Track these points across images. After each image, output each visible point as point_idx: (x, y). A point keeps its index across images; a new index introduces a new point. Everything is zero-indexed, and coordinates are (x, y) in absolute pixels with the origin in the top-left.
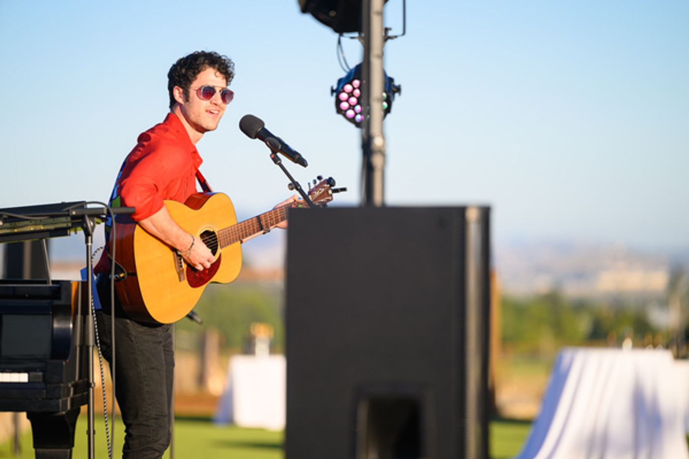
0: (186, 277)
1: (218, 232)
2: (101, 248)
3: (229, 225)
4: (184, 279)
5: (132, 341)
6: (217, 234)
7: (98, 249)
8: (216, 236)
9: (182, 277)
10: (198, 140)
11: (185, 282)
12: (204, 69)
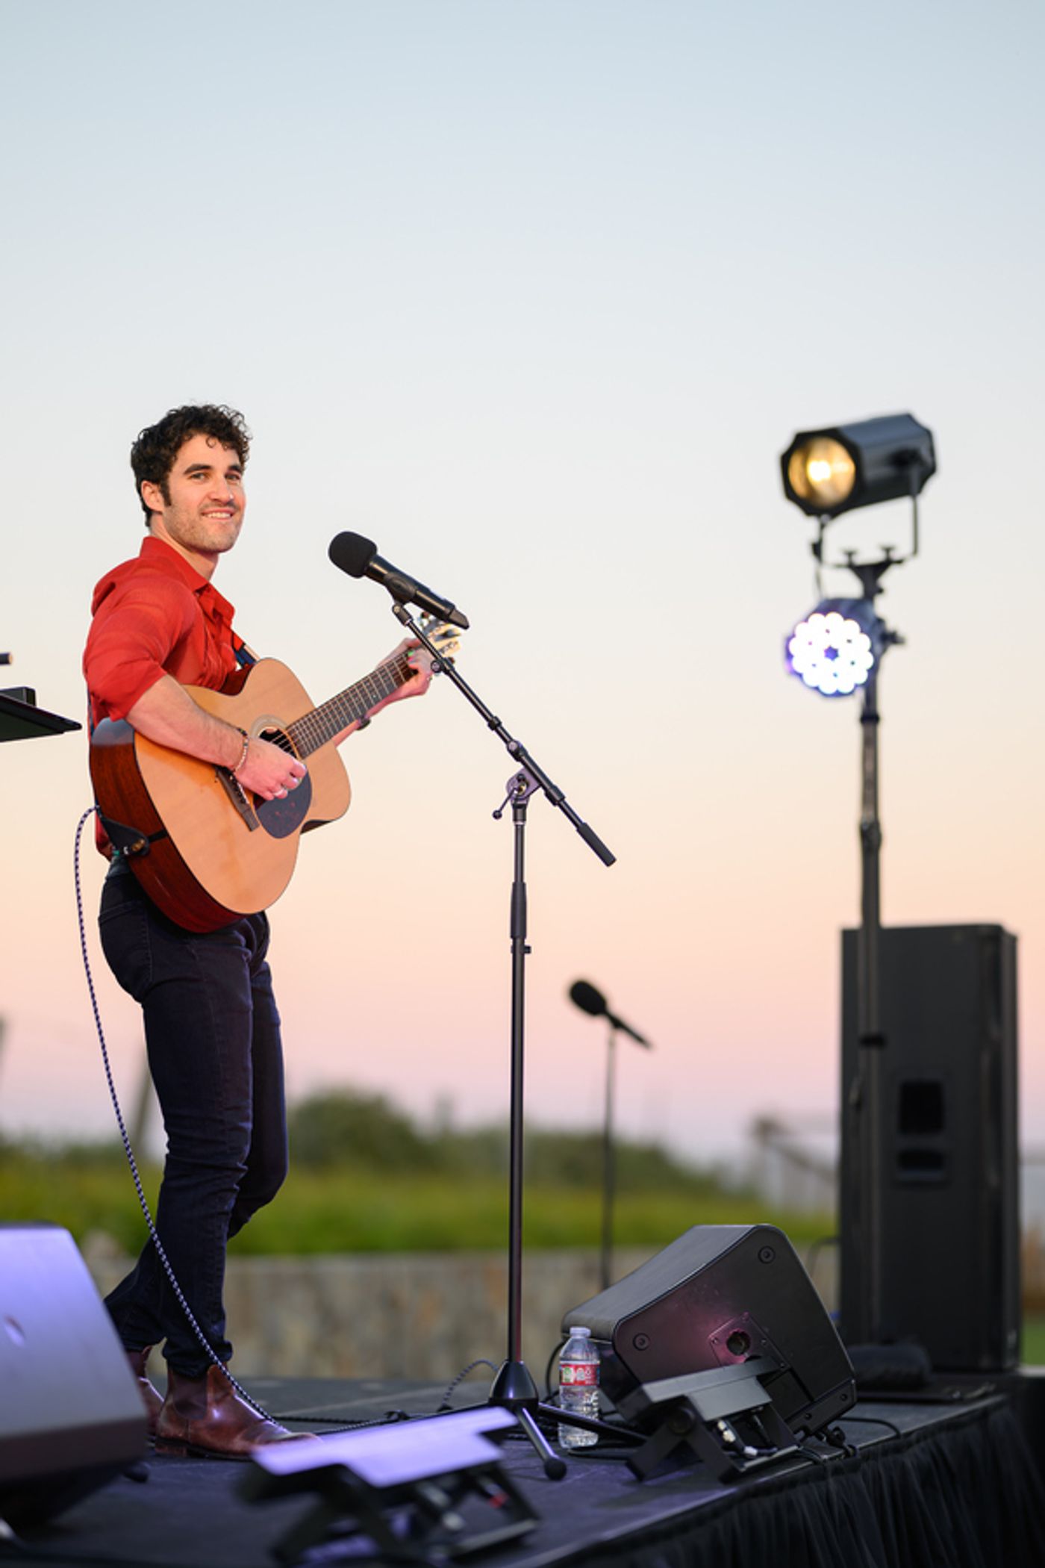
0: (259, 822)
1: (287, 729)
2: (90, 811)
3: (303, 714)
4: (257, 826)
5: (193, 956)
6: (285, 733)
7: (85, 816)
8: (284, 737)
9: (251, 822)
10: (211, 572)
11: (261, 830)
12: (186, 438)
